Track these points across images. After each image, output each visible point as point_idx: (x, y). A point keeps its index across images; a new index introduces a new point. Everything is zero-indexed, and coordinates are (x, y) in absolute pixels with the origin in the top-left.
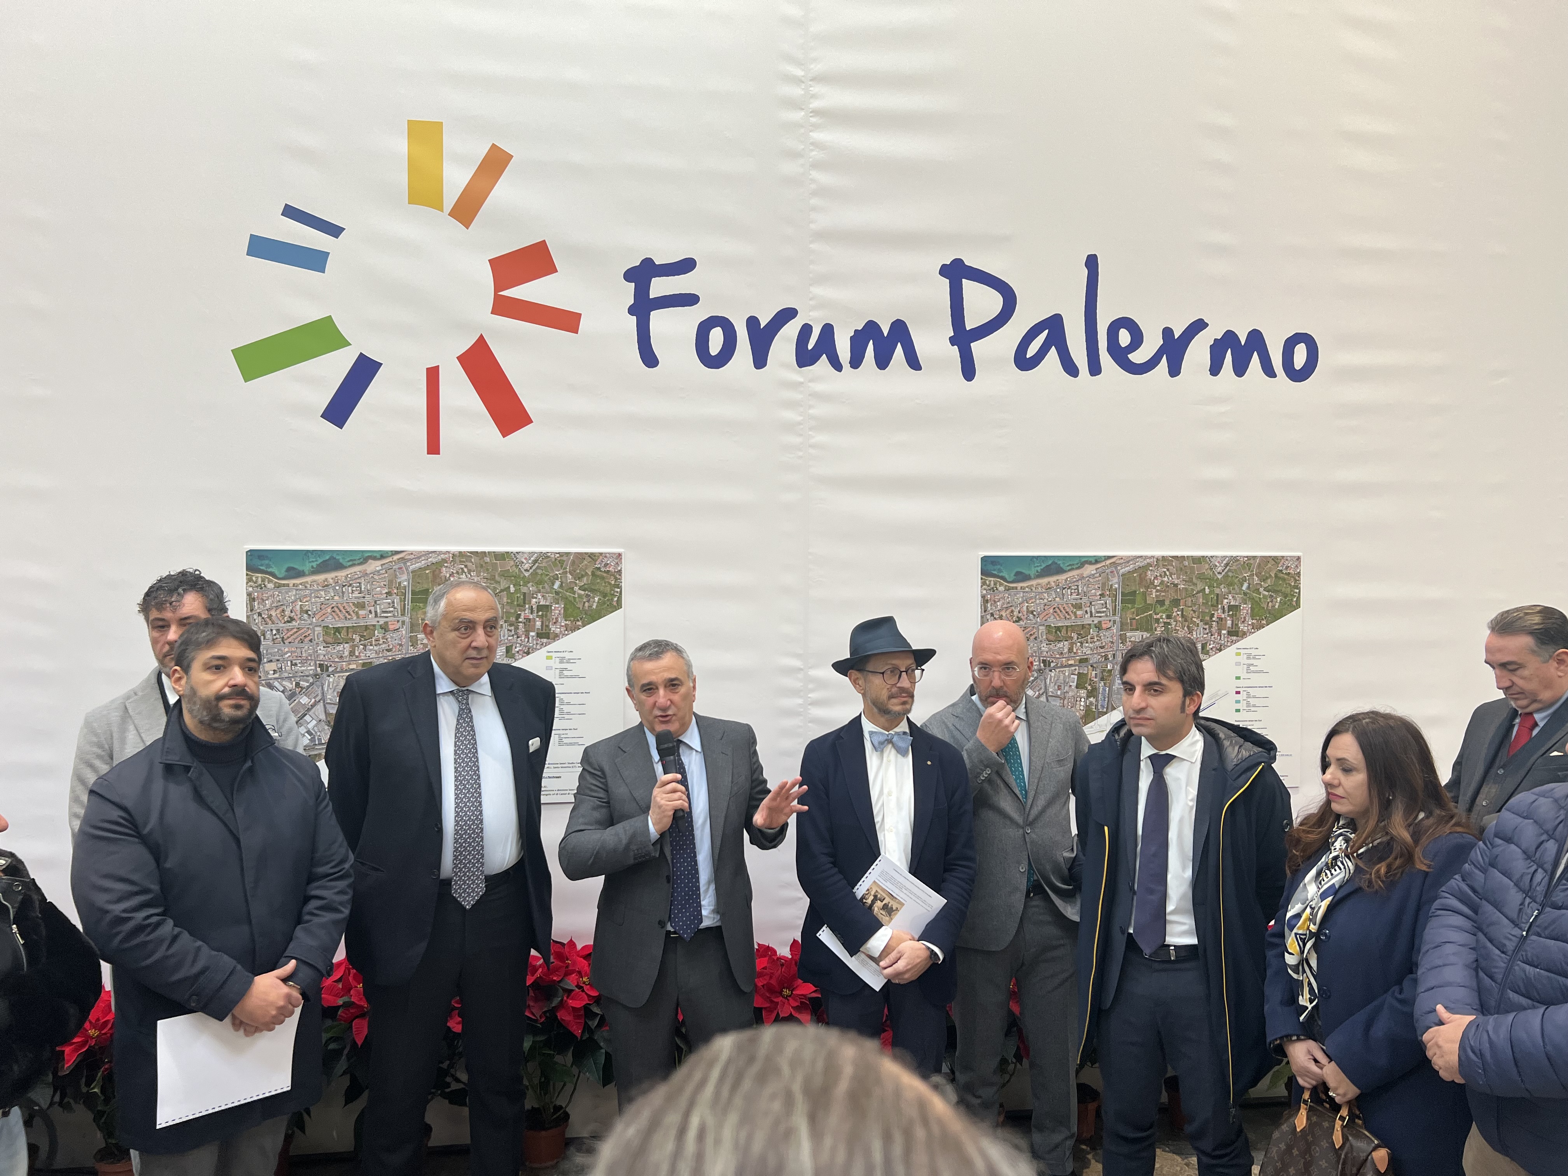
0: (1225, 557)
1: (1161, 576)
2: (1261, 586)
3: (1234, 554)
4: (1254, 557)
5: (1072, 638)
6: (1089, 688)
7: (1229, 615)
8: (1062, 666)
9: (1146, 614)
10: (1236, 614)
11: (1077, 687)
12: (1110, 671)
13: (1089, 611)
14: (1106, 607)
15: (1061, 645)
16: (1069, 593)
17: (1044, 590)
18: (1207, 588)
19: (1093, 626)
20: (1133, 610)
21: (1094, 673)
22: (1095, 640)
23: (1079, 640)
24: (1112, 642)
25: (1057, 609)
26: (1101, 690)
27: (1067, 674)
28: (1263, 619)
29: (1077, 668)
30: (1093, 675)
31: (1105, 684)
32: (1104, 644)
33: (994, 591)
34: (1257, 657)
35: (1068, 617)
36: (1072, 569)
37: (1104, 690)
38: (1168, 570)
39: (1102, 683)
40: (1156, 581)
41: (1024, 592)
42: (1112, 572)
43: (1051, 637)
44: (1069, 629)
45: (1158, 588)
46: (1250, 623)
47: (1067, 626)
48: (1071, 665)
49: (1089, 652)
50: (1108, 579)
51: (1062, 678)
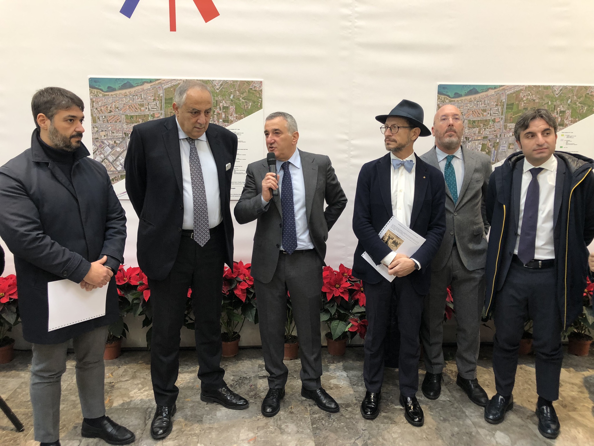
0: (560, 86)
1: (527, 95)
2: (577, 101)
3: (565, 84)
4: (575, 86)
5: (480, 126)
6: (487, 151)
7: (559, 116)
8: (475, 140)
9: (518, 115)
10: (563, 115)
11: (481, 150)
12: (498, 143)
13: (489, 113)
14: (498, 111)
15: (475, 129)
16: (481, 104)
17: (468, 102)
18: (550, 102)
19: (491, 120)
20: (511, 113)
21: (490, 143)
22: (492, 127)
23: (484, 127)
24: (500, 129)
25: (474, 112)
26: (493, 152)
27: (477, 144)
28: (577, 118)
29: (482, 141)
30: (490, 144)
31: (495, 149)
32: (496, 130)
33: (443, 102)
34: (572, 137)
35: (479, 116)
36: (483, 92)
37: (494, 152)
38: (531, 92)
39: (494, 149)
40: (524, 98)
41: (458, 103)
42: (502, 93)
43: (470, 126)
44: (479, 122)
45: (525, 102)
46: (570, 120)
47: (478, 121)
48: (479, 140)
49: (488, 133)
50: (500, 97)
51: (474, 146)
